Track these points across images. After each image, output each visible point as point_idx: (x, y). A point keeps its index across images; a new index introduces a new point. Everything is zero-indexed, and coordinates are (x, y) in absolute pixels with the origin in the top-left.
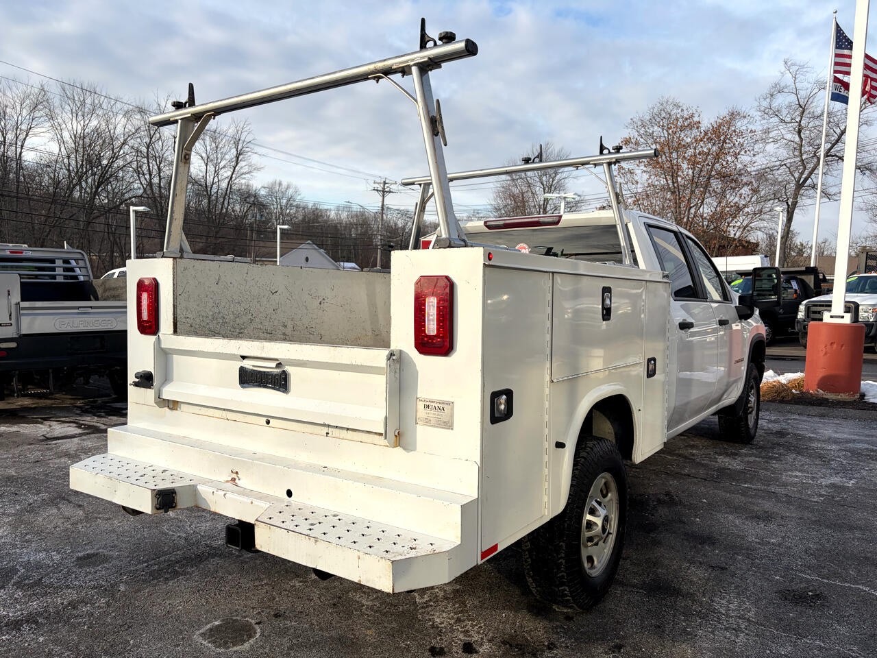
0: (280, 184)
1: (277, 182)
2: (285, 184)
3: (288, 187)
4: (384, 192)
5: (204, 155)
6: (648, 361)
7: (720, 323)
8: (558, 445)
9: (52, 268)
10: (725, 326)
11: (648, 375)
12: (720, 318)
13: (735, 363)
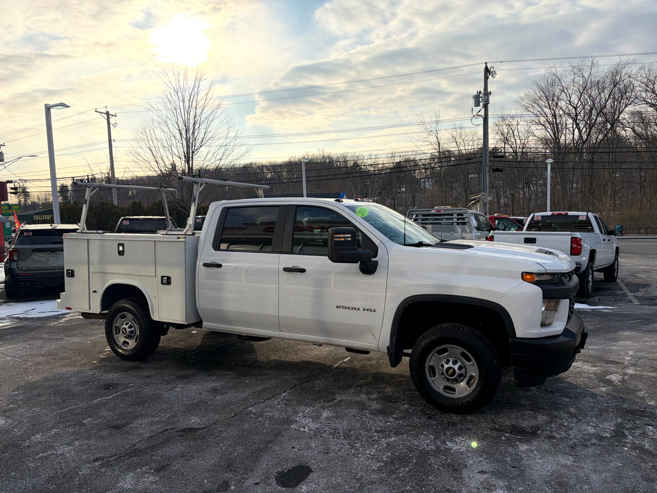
6: (162, 277)
7: (286, 270)
8: (95, 292)
9: (452, 219)
10: (299, 273)
11: (162, 283)
12: (290, 266)
13: (337, 307)
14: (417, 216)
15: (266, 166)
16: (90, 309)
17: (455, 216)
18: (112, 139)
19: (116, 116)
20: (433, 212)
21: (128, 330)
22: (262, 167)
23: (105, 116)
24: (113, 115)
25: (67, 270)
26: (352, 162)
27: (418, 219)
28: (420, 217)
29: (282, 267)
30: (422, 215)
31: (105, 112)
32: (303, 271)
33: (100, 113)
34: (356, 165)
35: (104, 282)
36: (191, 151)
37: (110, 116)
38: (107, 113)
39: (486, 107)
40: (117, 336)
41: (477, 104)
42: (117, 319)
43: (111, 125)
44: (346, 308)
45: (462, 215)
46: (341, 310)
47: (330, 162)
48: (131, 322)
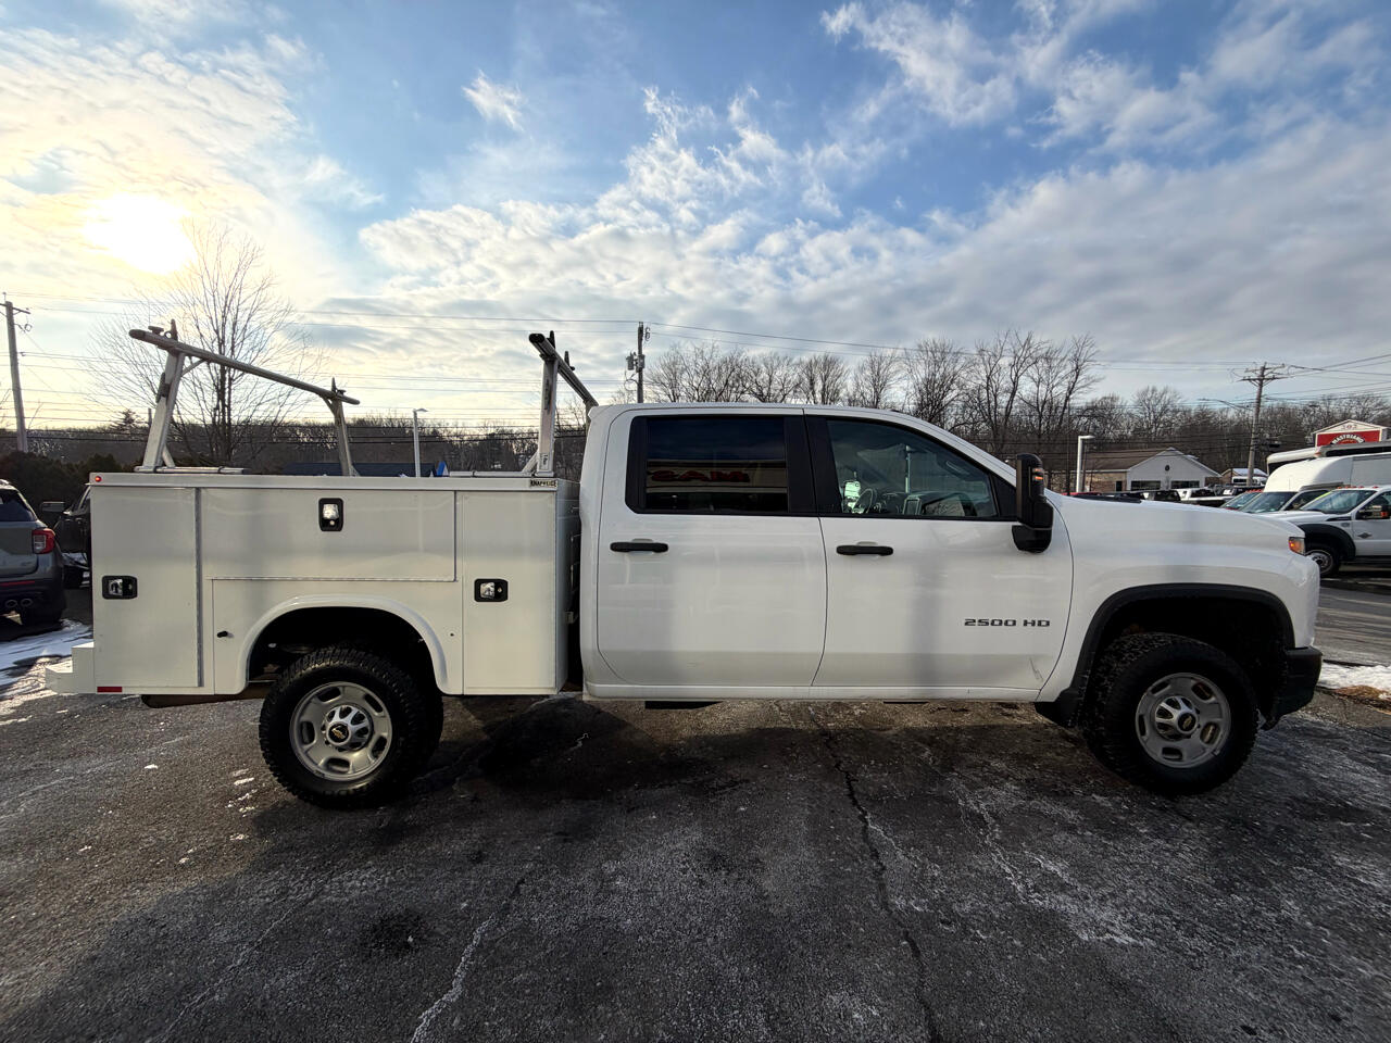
0: (1154, 390)
1: (1150, 389)
2: (1160, 389)
3: (1165, 392)
4: (1261, 380)
5: (1036, 376)
6: (479, 583)
7: (843, 550)
8: (223, 634)
10: (878, 557)
11: (478, 597)
12: (853, 543)
13: (966, 624)
15: (299, 426)
16: (201, 684)
18: (18, 350)
21: (352, 728)
22: (293, 427)
23: (4, 309)
25: (106, 580)
26: (431, 430)
29: (832, 547)
31: (4, 303)
32: (887, 551)
34: (435, 433)
35: (258, 607)
37: (15, 311)
38: (9, 306)
39: (640, 371)
40: (306, 747)
41: (631, 368)
42: (309, 702)
43: (16, 327)
44: (987, 624)
46: (977, 628)
47: (399, 427)
48: (356, 706)
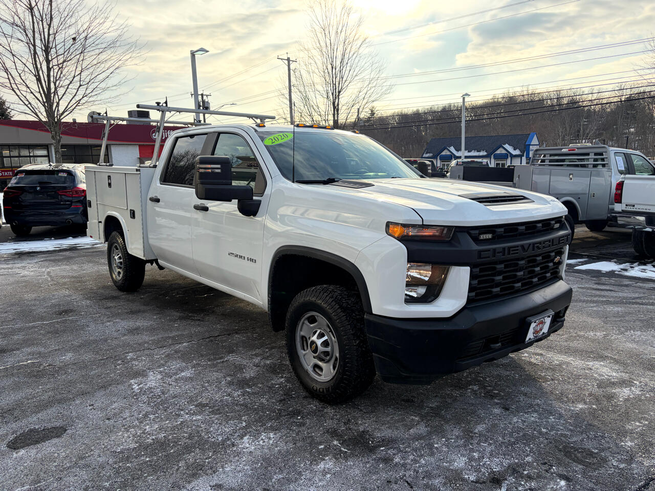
8: (100, 222)
9: (588, 159)
11: (131, 217)
14: (544, 156)
17: (592, 156)
19: (296, 62)
20: (565, 150)
23: (286, 62)
24: (293, 61)
25: (88, 201)
27: (545, 160)
28: (548, 157)
30: (551, 155)
31: (286, 59)
33: (282, 59)
35: (104, 214)
36: (337, 91)
37: (291, 62)
38: (288, 60)
43: (291, 71)
45: (601, 154)
